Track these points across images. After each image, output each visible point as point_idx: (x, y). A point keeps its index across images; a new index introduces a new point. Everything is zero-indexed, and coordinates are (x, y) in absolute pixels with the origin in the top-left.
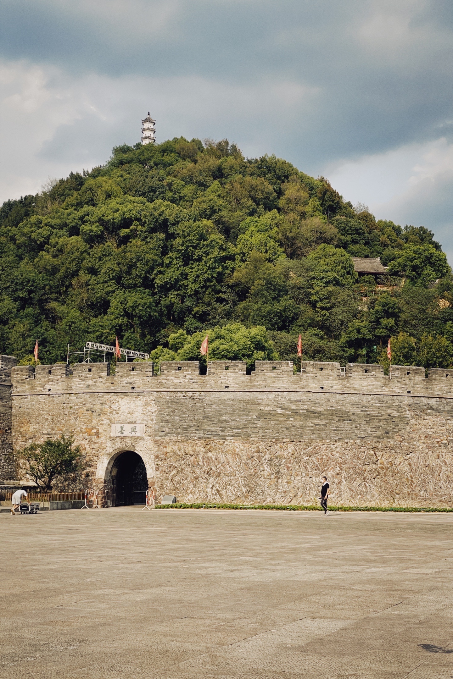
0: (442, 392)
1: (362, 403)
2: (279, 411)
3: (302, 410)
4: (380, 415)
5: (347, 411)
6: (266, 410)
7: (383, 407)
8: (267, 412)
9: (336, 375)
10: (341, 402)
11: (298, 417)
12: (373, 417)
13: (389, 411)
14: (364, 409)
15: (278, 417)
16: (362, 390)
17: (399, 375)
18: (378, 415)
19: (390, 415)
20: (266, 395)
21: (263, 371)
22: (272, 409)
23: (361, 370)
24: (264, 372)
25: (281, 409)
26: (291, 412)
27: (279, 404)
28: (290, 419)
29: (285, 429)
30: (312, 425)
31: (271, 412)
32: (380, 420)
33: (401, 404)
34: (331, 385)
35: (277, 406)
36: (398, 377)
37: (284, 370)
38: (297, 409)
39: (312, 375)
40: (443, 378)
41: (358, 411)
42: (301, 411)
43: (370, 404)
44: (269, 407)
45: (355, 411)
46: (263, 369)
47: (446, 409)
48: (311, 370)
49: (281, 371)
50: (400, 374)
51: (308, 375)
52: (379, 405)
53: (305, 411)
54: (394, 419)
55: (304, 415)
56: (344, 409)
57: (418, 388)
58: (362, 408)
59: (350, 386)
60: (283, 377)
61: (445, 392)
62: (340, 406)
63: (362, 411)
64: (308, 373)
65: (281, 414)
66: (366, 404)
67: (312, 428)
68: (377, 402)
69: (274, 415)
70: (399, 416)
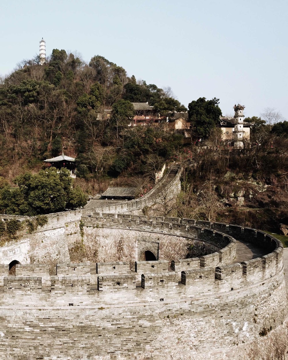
0: (195, 294)
1: (113, 317)
2: (27, 329)
3: (50, 327)
4: (131, 327)
5: (97, 326)
6: (14, 328)
7: (134, 318)
8: (15, 330)
9: (86, 291)
10: (91, 318)
11: (47, 336)
12: (123, 330)
13: (141, 322)
14: (115, 322)
15: (26, 335)
16: (114, 303)
17: (152, 285)
18: (130, 327)
19: (141, 326)
20: (14, 312)
21: (11, 288)
22: (20, 327)
23: (112, 284)
24: (13, 290)
25: (30, 327)
26: (39, 330)
27: (27, 321)
28: (39, 338)
29: (33, 348)
30: (60, 343)
31: (19, 330)
32: (131, 332)
33: (154, 313)
34: (81, 301)
35: (25, 324)
36: (151, 286)
37: (32, 288)
38: (46, 327)
39: (61, 292)
40: (197, 280)
41: (109, 325)
42: (50, 329)
43: (121, 316)
44: (17, 325)
45: (105, 325)
46: (11, 287)
47: (198, 311)
48: (60, 287)
49: (29, 289)
50: (152, 283)
51: (56, 292)
52: (131, 317)
53: (54, 329)
54: (146, 330)
55: (52, 333)
56: (94, 324)
57: (171, 294)
58: (113, 321)
59: (100, 300)
60: (31, 295)
61: (198, 294)
62: (89, 321)
63: (112, 325)
64: (57, 290)
65: (28, 332)
66: (117, 317)
67: (61, 347)
68: (129, 313)
69: (22, 333)
70: (151, 326)
